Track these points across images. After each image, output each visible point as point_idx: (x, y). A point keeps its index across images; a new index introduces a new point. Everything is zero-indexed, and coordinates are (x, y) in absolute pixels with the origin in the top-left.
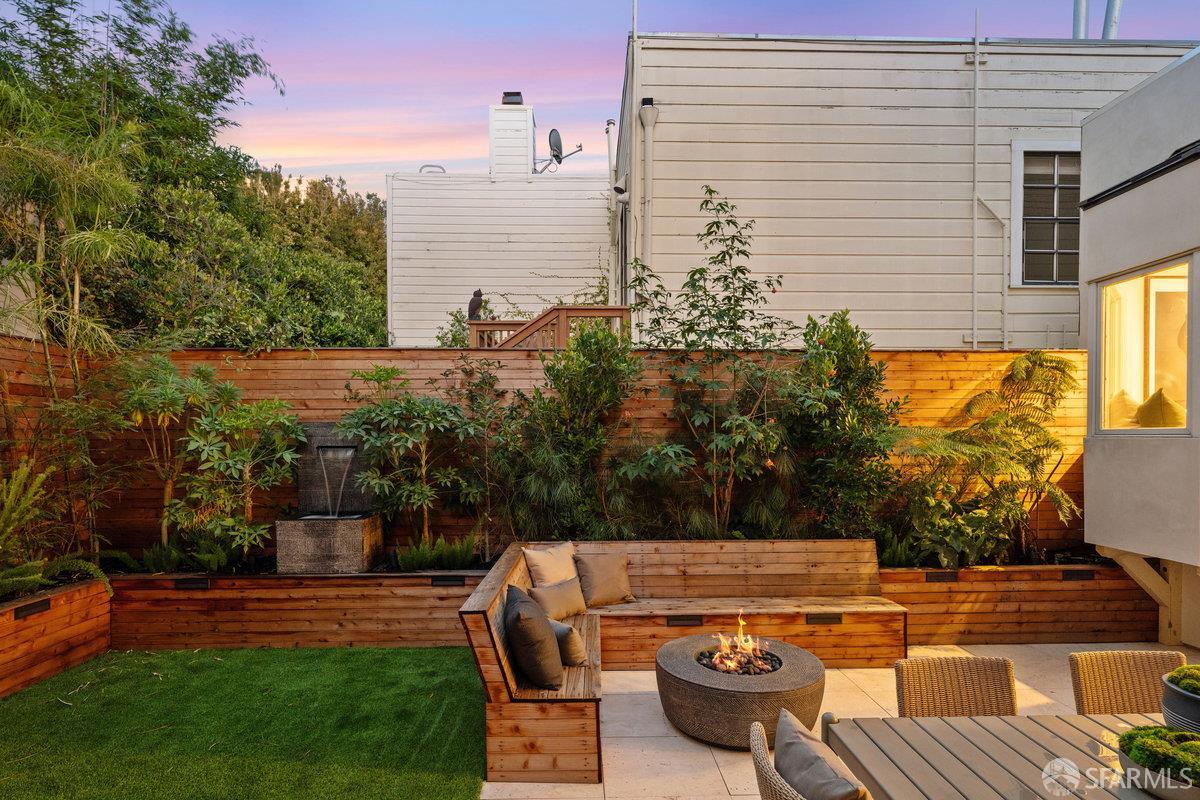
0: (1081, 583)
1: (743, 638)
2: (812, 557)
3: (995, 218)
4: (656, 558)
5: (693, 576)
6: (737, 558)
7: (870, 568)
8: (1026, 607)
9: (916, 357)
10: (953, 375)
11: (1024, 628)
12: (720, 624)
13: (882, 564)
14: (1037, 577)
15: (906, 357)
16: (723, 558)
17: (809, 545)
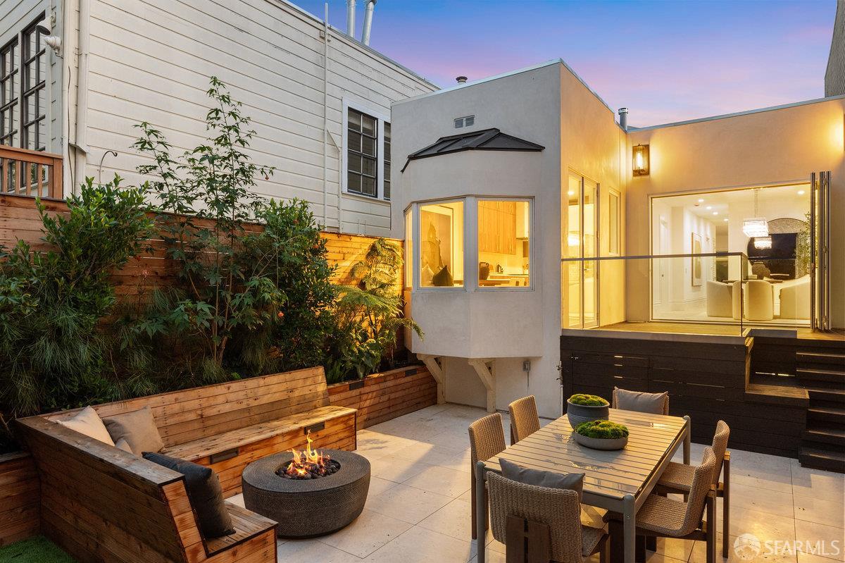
0: (412, 377)
1: (310, 452)
2: (289, 385)
3: (335, 145)
4: (176, 407)
5: (209, 418)
6: (241, 395)
7: (322, 387)
8: (393, 396)
10: (345, 250)
11: (392, 410)
12: (250, 451)
13: (329, 383)
14: (396, 377)
16: (232, 397)
17: (287, 376)
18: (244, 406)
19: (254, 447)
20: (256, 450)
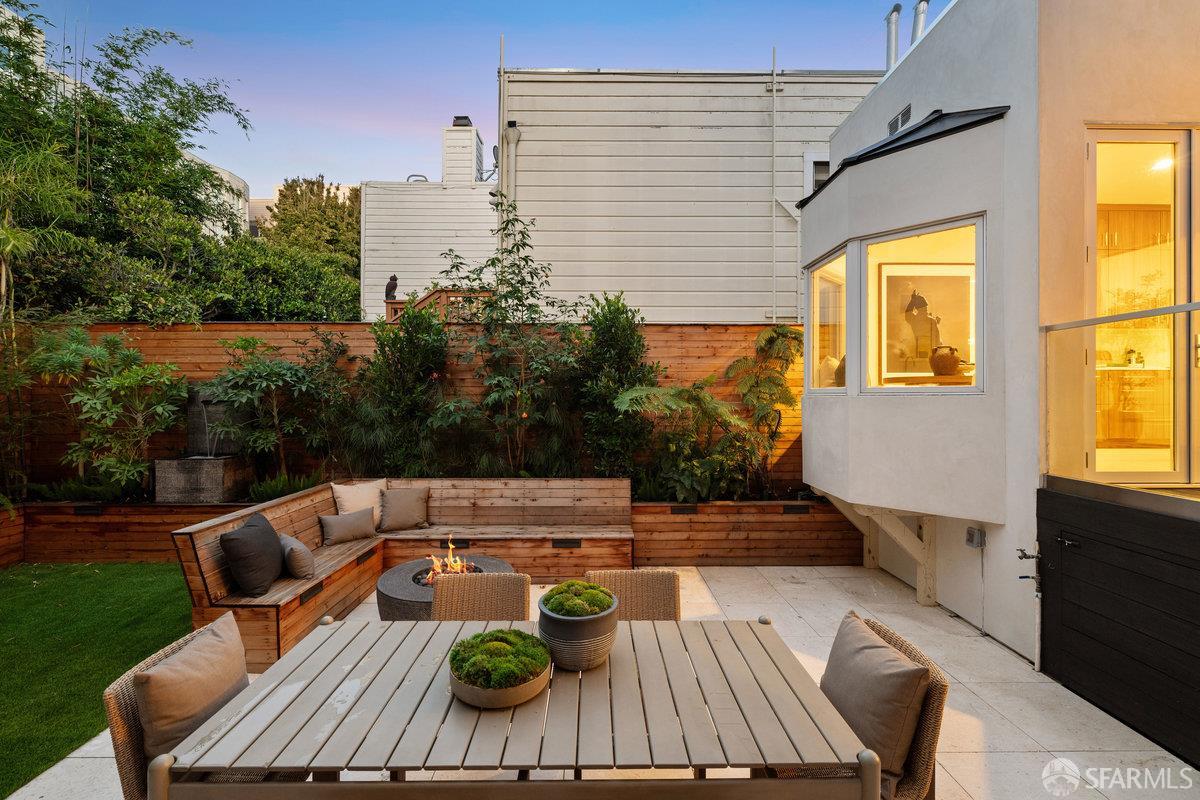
0: (798, 516)
1: (452, 559)
2: (578, 494)
3: (790, 216)
4: (453, 492)
5: (481, 508)
6: (517, 493)
7: (623, 503)
8: (753, 535)
9: (685, 329)
10: (716, 345)
11: (752, 553)
12: (483, 547)
13: (633, 499)
14: (762, 510)
15: (677, 329)
16: (507, 493)
17: (577, 483)
18: (518, 504)
19: (488, 544)
20: (489, 547)
